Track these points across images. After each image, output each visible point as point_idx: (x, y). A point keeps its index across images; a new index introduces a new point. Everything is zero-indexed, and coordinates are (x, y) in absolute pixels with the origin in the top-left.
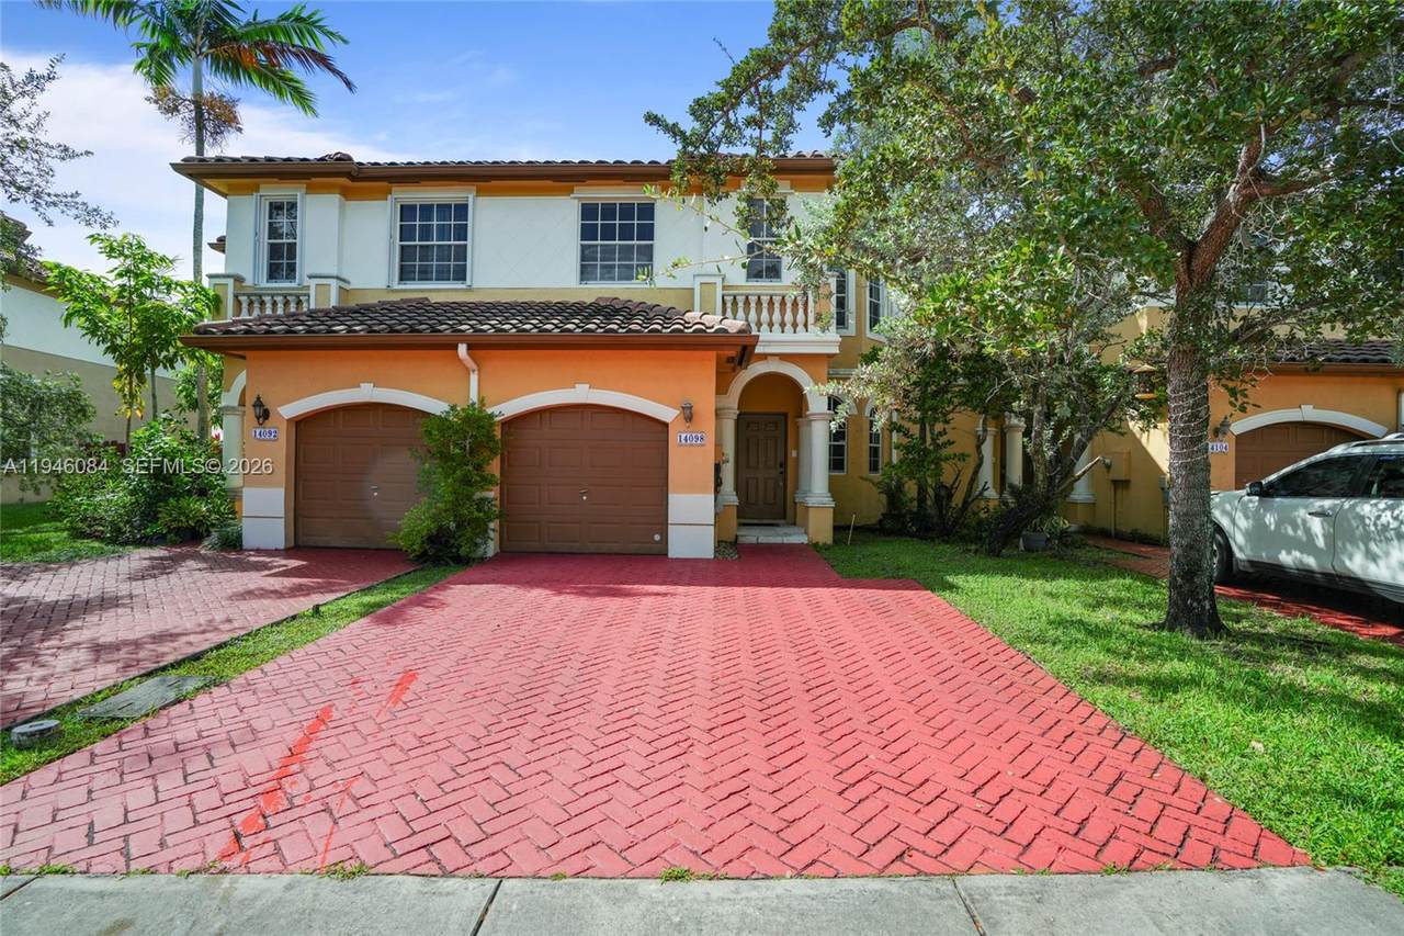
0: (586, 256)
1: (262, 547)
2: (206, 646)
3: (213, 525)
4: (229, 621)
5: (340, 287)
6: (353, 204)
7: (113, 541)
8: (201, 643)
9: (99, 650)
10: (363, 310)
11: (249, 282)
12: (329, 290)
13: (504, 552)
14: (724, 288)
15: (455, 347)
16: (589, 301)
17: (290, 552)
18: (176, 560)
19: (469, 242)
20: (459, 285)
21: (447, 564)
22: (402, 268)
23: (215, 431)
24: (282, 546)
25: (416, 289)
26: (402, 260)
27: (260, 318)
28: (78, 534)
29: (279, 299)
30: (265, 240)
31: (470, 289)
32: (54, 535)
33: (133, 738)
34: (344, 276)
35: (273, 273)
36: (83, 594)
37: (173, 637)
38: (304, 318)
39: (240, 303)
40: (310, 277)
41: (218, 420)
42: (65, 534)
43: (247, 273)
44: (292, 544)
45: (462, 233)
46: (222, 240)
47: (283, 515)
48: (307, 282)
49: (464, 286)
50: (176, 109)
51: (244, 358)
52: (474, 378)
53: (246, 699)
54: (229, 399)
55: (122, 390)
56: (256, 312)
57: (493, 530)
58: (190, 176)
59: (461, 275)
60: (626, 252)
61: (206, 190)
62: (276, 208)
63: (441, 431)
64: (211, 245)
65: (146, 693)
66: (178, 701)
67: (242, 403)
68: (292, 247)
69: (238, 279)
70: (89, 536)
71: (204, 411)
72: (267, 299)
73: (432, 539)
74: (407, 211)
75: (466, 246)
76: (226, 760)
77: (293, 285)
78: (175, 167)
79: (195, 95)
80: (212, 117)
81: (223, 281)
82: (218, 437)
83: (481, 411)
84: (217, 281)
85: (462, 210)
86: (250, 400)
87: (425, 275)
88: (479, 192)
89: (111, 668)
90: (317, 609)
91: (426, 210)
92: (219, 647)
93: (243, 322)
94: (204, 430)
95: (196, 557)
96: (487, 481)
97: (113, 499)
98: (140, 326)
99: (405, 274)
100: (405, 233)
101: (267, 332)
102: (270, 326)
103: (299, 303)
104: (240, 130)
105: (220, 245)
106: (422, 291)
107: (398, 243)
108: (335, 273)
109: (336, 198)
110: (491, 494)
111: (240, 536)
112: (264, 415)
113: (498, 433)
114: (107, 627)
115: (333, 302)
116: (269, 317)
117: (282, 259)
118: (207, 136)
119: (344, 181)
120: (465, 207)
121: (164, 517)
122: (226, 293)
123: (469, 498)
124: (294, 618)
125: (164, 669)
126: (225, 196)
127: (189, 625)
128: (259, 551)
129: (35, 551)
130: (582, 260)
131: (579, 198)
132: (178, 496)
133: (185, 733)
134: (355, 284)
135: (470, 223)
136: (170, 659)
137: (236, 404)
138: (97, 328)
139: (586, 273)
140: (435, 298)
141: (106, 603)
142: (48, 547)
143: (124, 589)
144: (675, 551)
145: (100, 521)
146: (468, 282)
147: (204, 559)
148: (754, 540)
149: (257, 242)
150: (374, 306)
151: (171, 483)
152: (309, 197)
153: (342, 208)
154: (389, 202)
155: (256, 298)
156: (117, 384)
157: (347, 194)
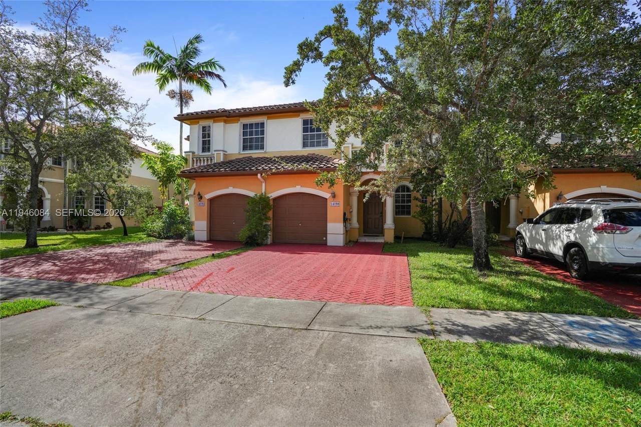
0: (305, 138)
1: (200, 240)
2: (185, 261)
3: (186, 233)
4: (191, 257)
5: (224, 154)
6: (228, 125)
7: (159, 238)
8: (183, 261)
9: (162, 261)
10: (230, 162)
11: (196, 153)
12: (220, 155)
13: (274, 243)
14: (353, 148)
15: (257, 175)
16: (306, 155)
17: (208, 241)
18: (176, 243)
19: (265, 136)
20: (261, 151)
21: (254, 246)
22: (244, 146)
23: (187, 202)
24: (206, 240)
25: (249, 153)
26: (244, 143)
27: (199, 167)
28: (149, 235)
29: (205, 159)
30: (201, 139)
31: (266, 152)
32: (142, 235)
33: (171, 276)
34: (225, 150)
35: (204, 150)
36: (155, 250)
37: (178, 259)
38: (212, 166)
39: (194, 160)
40: (215, 151)
41: (187, 198)
42: (146, 236)
43: (196, 150)
44: (209, 239)
45: (263, 133)
46: (188, 137)
47: (206, 230)
48: (214, 152)
49: (263, 151)
50: (174, 96)
51: (194, 179)
52: (264, 184)
53: (195, 271)
54: (191, 192)
55: (161, 190)
56: (199, 164)
57: (270, 235)
58: (179, 120)
59: (262, 148)
60: (319, 136)
61: (183, 124)
62: (204, 128)
63: (252, 203)
64: (186, 139)
65: (173, 269)
66: (180, 271)
67: (194, 194)
68: (209, 141)
69: (193, 153)
70: (152, 236)
71: (183, 195)
72: (202, 159)
73: (250, 237)
74: (245, 126)
75: (264, 137)
76: (189, 279)
77: (209, 154)
78: (175, 118)
79: (180, 91)
80: (184, 98)
81: (189, 154)
82: (187, 204)
83: (265, 196)
84: (187, 154)
85: (263, 124)
86: (197, 193)
87: (251, 148)
88: (268, 118)
89: (165, 264)
90: (213, 254)
91: (251, 125)
92: (188, 262)
93: (195, 169)
94: (183, 202)
95: (182, 242)
96: (267, 219)
97: (158, 225)
98: (166, 170)
99: (245, 148)
100: (245, 134)
101: (201, 172)
102: (202, 170)
103: (211, 160)
104: (193, 100)
105: (188, 139)
106: (250, 154)
107: (242, 137)
108: (222, 149)
109: (222, 123)
110: (269, 223)
111: (194, 236)
112: (201, 198)
113: (271, 203)
114: (163, 256)
115: (222, 160)
116: (202, 166)
117: (206, 145)
118: (184, 105)
119: (225, 118)
120: (264, 123)
121: (172, 230)
122: (190, 158)
123: (261, 224)
124: (207, 257)
125: (176, 265)
126: (190, 125)
127: (181, 257)
128: (199, 241)
129: (140, 240)
130: (304, 140)
131: (302, 118)
132: (176, 224)
133: (182, 275)
134: (229, 152)
135: (265, 129)
136: (177, 263)
137: (193, 194)
138: (155, 172)
139: (305, 145)
140: (254, 156)
141: (161, 252)
142: (142, 239)
143: (164, 249)
144: (330, 243)
145: (154, 231)
146: (265, 150)
147: (184, 243)
148: (364, 241)
149: (198, 140)
150: (234, 160)
151: (174, 220)
152: (214, 124)
153: (224, 127)
154: (239, 124)
155: (199, 159)
156: (160, 189)
157: (225, 122)
